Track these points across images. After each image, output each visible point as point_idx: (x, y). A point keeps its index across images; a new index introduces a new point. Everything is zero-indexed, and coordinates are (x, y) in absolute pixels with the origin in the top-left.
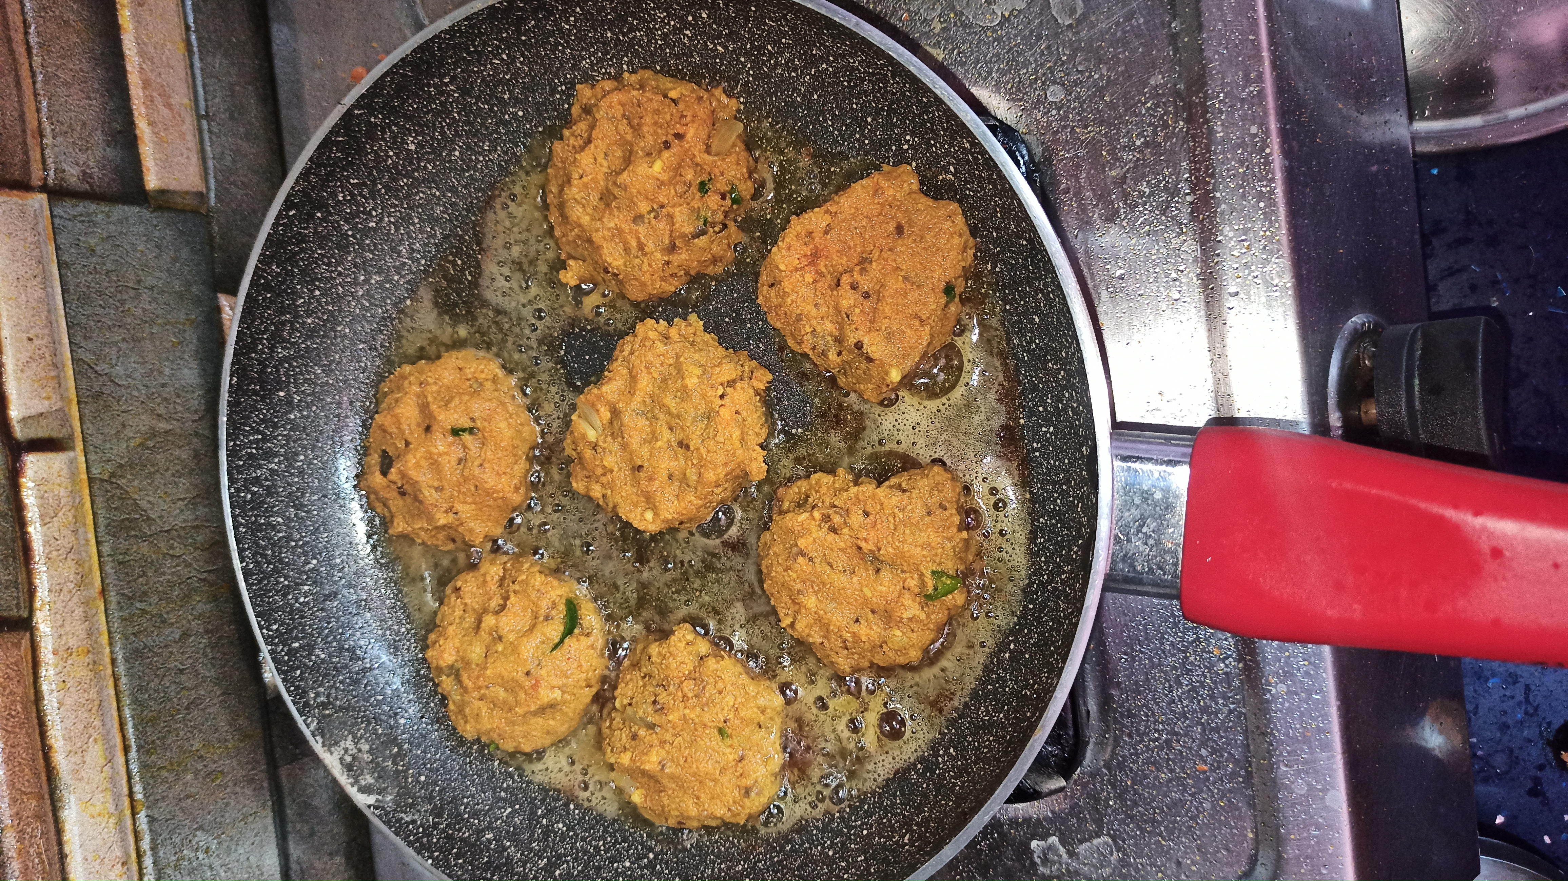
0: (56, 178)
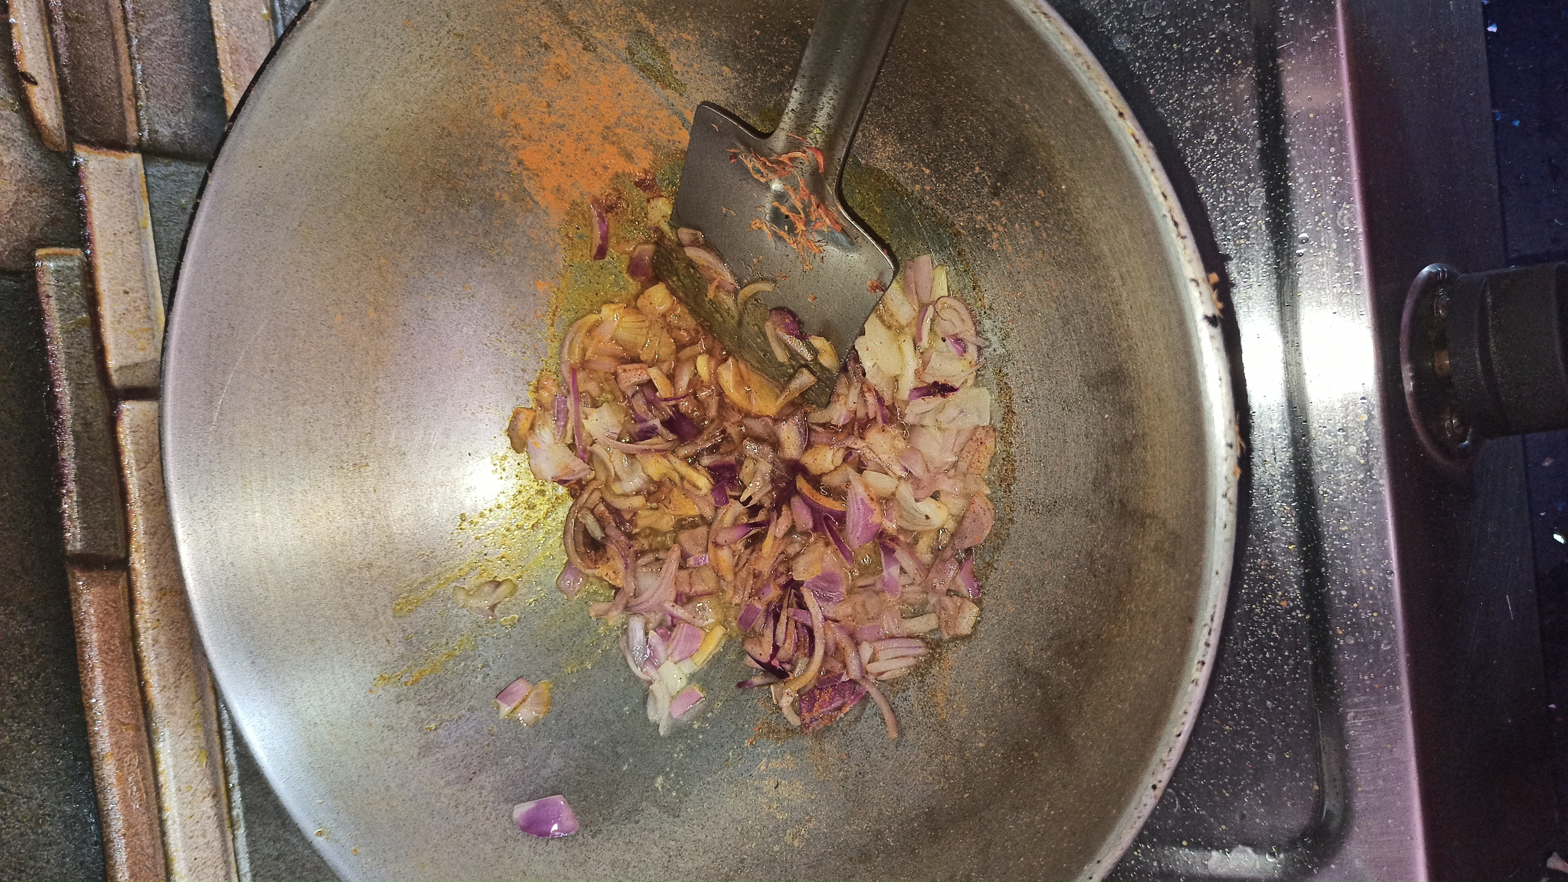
0: (150, 139)
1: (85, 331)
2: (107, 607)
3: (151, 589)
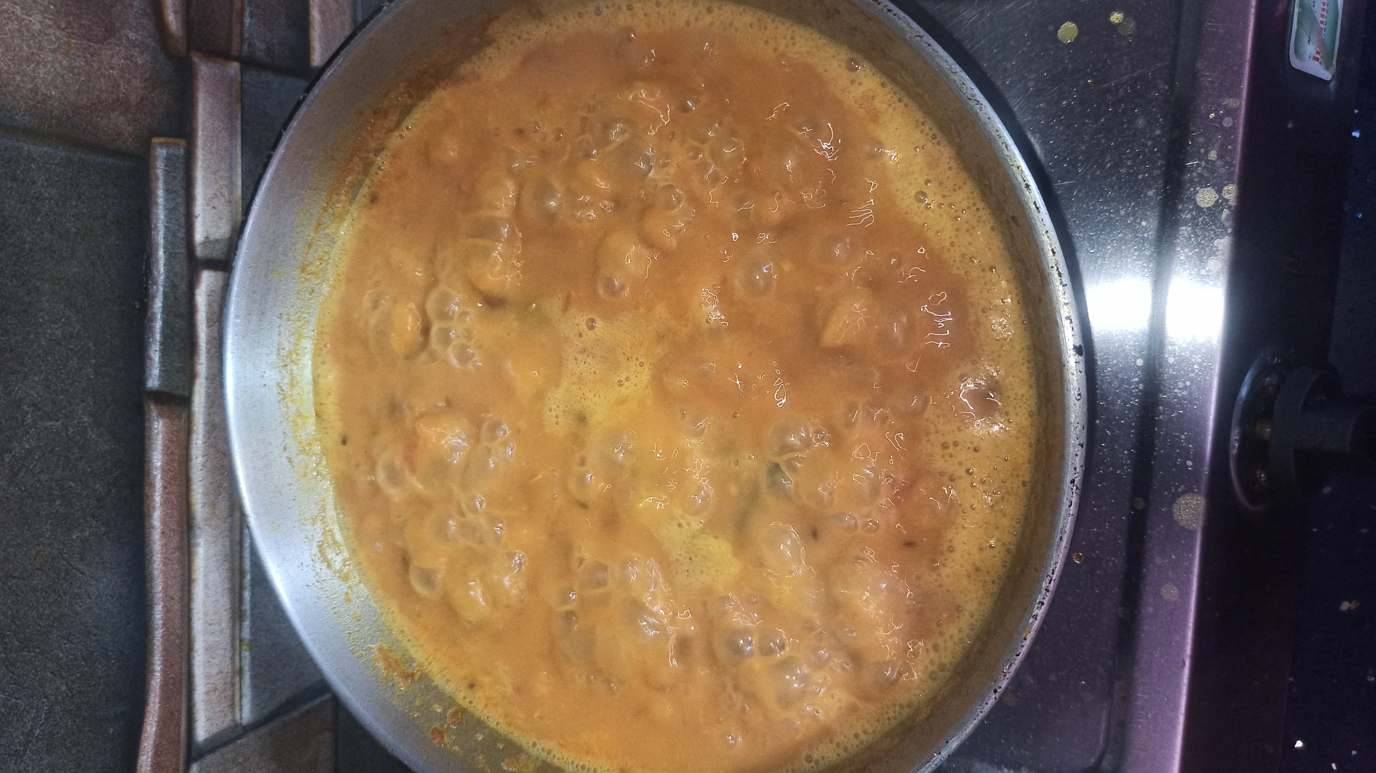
0: (249, 51)
1: (182, 209)
2: (172, 436)
3: (205, 424)
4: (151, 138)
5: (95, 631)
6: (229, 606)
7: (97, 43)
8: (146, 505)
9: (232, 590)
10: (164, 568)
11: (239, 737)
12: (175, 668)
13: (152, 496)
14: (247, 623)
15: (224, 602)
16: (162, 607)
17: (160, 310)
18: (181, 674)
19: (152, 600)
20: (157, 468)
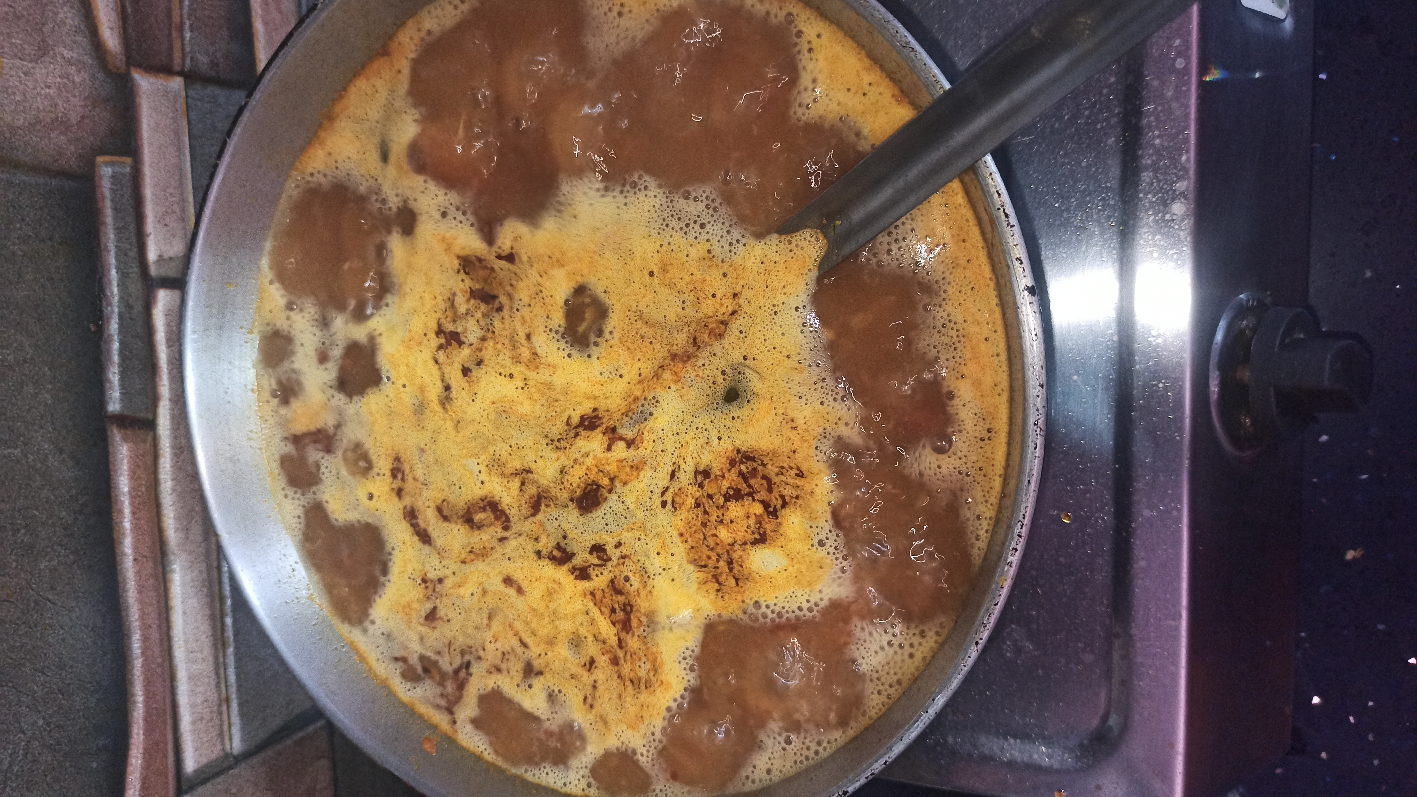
0: (192, 65)
1: (132, 228)
2: (138, 460)
3: (173, 447)
4: (94, 157)
5: (71, 663)
6: (210, 633)
7: (31, 62)
8: (115, 532)
9: (212, 617)
10: (138, 596)
11: (230, 768)
12: (158, 698)
13: (121, 522)
14: (231, 650)
15: (205, 628)
16: (141, 636)
17: (117, 331)
18: (164, 704)
19: (129, 629)
20: (124, 494)
